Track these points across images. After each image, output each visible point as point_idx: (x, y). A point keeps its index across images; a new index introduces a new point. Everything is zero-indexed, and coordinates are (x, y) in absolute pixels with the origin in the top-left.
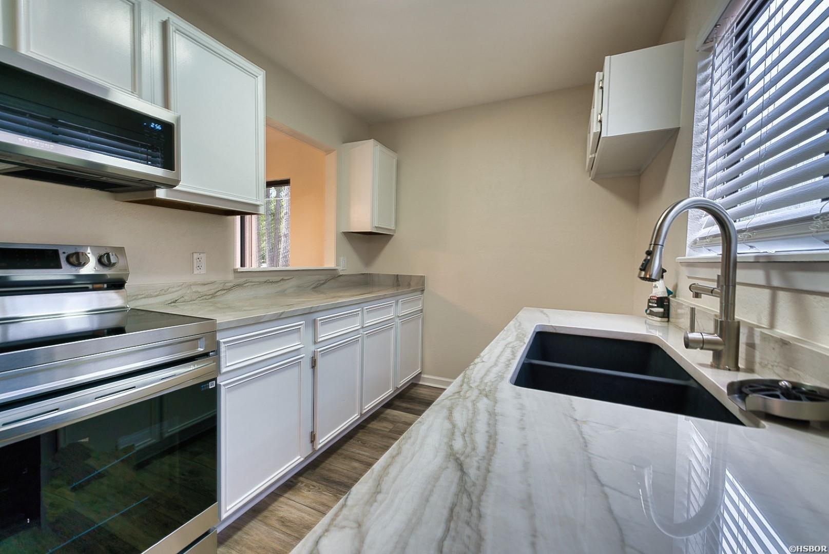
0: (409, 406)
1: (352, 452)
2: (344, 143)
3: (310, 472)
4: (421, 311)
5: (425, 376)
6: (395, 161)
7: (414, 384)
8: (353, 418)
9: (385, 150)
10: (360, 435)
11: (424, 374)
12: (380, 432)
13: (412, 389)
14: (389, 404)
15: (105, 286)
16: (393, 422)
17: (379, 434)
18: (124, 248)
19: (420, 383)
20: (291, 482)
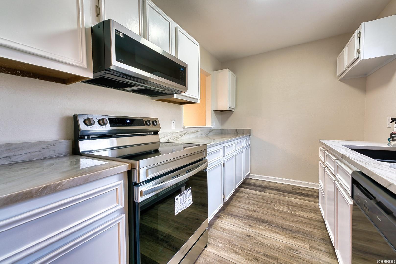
0: (250, 187)
1: (236, 205)
2: (213, 71)
3: (222, 211)
4: (249, 145)
5: (252, 175)
6: (235, 78)
7: (247, 179)
8: (234, 190)
9: (232, 73)
10: (235, 198)
11: (251, 173)
12: (244, 197)
13: (247, 180)
14: (240, 186)
15: (153, 133)
16: (247, 193)
17: (243, 198)
18: (158, 118)
19: (249, 178)
20: (217, 215)
